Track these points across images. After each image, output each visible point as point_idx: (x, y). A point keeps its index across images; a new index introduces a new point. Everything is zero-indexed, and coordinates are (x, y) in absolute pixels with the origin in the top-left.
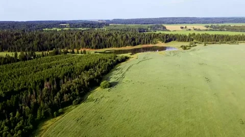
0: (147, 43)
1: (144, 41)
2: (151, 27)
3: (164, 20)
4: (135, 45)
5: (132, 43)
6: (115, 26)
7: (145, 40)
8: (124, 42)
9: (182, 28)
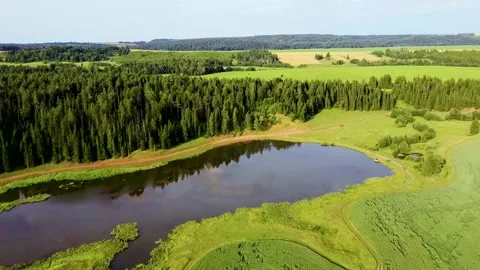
0: (231, 127)
1: (219, 118)
2: (240, 57)
3: (266, 41)
4: (176, 139)
5: (163, 134)
6: (143, 56)
7: (225, 114)
8: (123, 131)
9: (320, 58)
